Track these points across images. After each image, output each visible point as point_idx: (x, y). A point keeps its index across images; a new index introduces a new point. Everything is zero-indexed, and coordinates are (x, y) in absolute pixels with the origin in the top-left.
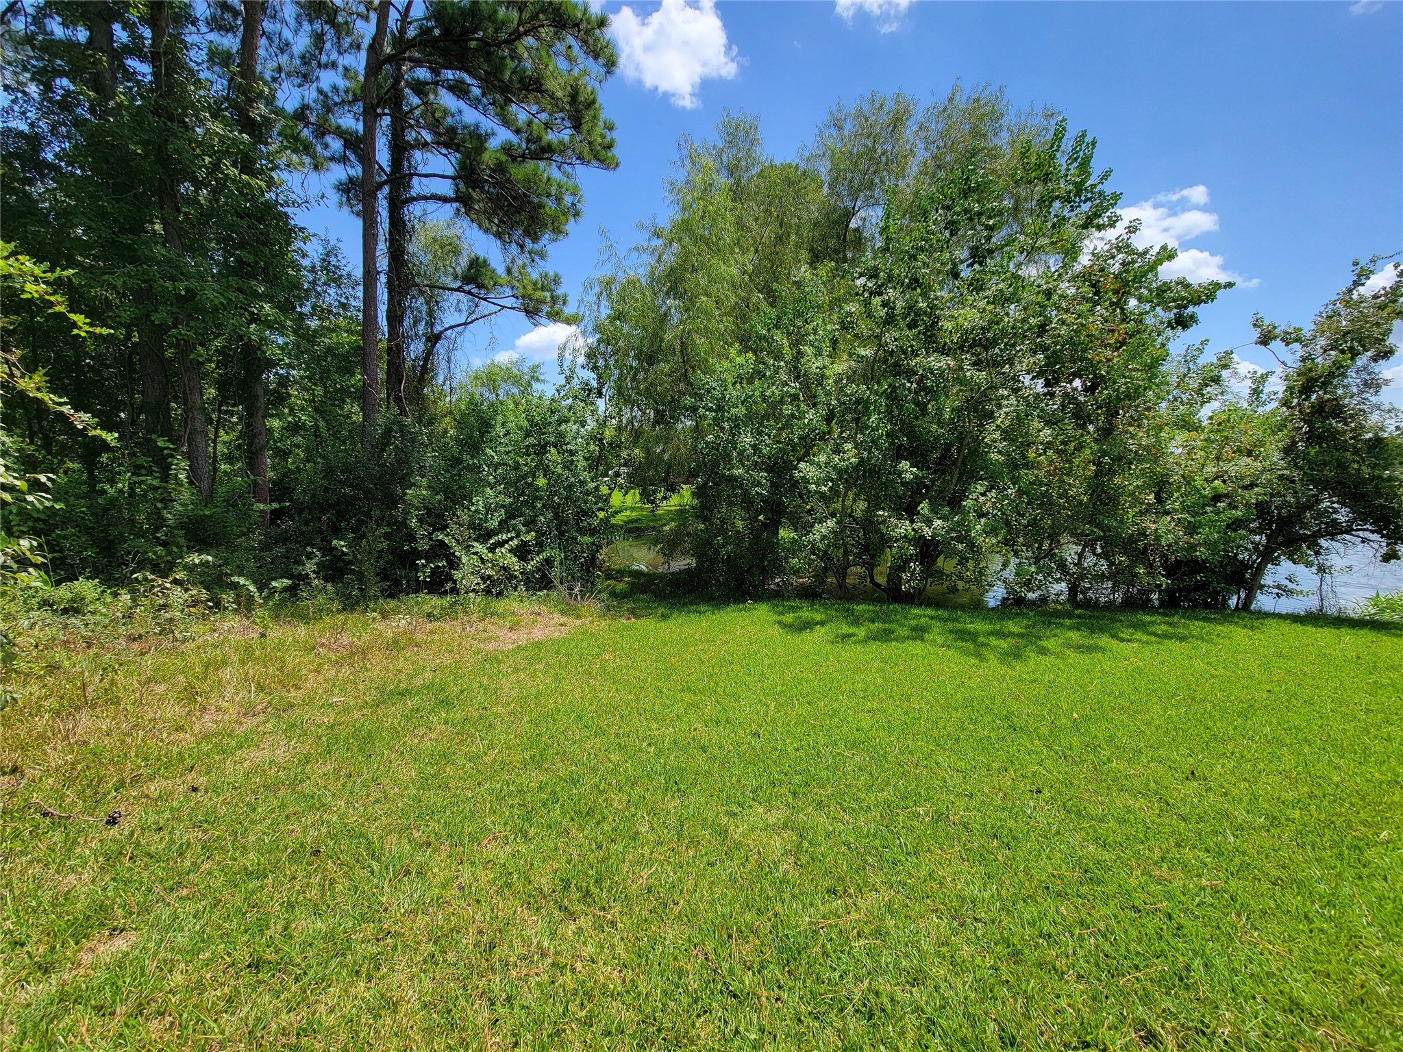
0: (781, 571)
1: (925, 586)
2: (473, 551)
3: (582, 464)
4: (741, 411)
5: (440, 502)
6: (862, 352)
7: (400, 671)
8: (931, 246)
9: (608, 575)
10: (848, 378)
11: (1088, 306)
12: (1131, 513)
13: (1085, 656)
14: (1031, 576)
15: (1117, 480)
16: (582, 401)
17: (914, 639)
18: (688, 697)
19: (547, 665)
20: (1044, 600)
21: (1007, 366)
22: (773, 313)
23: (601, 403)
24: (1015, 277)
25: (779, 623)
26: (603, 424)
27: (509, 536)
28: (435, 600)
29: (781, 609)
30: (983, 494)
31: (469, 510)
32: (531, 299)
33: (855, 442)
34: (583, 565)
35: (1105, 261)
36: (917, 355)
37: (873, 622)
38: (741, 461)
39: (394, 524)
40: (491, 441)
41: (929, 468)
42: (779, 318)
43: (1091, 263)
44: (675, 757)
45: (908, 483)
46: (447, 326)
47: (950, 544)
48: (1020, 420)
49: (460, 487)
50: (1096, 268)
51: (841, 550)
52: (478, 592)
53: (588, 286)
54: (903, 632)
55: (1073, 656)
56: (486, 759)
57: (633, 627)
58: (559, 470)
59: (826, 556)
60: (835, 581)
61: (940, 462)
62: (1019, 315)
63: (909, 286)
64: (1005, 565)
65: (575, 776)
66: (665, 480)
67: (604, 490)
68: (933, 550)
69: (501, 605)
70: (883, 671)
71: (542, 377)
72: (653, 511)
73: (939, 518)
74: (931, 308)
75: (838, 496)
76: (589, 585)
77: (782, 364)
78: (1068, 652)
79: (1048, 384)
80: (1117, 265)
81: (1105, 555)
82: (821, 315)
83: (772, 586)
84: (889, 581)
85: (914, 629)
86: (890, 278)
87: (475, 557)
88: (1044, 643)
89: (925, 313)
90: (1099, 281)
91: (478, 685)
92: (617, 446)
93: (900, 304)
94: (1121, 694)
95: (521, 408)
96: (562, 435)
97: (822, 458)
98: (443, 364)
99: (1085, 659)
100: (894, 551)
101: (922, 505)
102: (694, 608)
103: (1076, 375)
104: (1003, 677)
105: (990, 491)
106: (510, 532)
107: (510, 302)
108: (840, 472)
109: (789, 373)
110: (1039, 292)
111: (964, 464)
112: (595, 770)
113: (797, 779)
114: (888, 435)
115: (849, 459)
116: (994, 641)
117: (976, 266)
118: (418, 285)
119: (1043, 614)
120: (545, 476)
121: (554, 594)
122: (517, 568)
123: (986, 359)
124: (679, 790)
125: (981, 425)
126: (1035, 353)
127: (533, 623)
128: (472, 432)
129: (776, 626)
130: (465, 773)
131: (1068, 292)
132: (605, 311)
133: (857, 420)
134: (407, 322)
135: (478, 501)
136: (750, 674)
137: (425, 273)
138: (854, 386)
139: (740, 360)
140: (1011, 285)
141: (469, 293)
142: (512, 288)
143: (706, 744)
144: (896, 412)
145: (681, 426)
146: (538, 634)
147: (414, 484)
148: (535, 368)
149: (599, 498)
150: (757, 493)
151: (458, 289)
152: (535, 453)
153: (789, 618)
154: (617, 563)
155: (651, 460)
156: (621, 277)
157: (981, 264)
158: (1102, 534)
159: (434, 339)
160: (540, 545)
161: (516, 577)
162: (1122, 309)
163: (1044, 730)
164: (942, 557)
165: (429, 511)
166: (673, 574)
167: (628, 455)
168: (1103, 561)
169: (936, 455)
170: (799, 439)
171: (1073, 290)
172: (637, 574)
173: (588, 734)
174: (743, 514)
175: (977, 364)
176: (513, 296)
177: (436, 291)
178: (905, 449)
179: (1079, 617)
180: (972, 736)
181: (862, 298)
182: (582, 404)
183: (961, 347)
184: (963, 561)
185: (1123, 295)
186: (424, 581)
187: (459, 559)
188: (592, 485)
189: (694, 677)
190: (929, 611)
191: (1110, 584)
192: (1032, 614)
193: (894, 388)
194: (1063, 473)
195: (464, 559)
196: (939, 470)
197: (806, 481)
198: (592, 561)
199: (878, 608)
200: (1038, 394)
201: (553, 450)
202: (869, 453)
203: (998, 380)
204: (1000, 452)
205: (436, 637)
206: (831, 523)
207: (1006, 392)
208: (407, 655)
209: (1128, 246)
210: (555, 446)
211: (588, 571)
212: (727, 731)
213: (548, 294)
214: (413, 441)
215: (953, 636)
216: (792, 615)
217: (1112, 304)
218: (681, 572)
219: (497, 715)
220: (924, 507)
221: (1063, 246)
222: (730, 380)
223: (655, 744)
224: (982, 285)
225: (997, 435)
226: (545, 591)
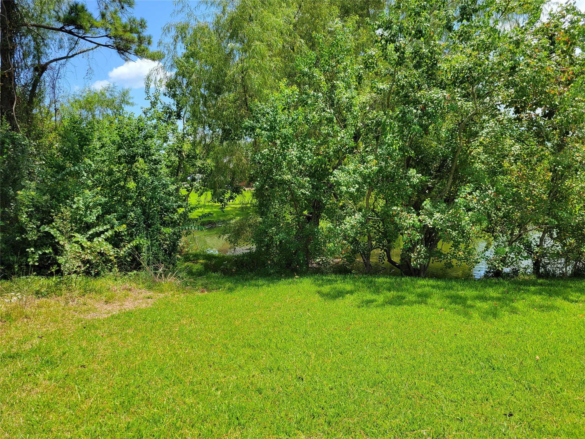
0: (321, 253)
1: (429, 263)
2: (74, 240)
3: (164, 170)
4: (288, 131)
5: (46, 201)
6: (381, 86)
7: (12, 339)
8: (431, 6)
9: (187, 258)
10: (371, 106)
11: (546, 53)
12: (578, 207)
13: (545, 314)
14: (506, 254)
15: (567, 183)
16: (164, 121)
17: (420, 303)
18: (248, 351)
19: (136, 330)
20: (515, 272)
21: (488, 98)
22: (313, 54)
23: (180, 124)
24: (494, 30)
25: (319, 292)
26: (182, 139)
27: (105, 227)
28: (43, 281)
29: (321, 282)
30: (470, 194)
31: (71, 207)
32: (121, 39)
33: (376, 155)
34: (166, 251)
35: (558, 20)
36: (421, 89)
37: (390, 290)
38: (289, 169)
39: (8, 219)
40: (89, 152)
41: (431, 174)
42: (318, 59)
43: (548, 21)
44: (237, 398)
45: (415, 186)
46: (51, 59)
47: (446, 231)
48: (498, 138)
49: (64, 189)
50: (552, 25)
51: (366, 237)
52: (79, 273)
53: (167, 30)
54: (411, 297)
55: (536, 314)
56: (83, 406)
57: (206, 299)
58: (146, 175)
59: (355, 242)
60: (362, 261)
61: (439, 170)
62: (496, 60)
63: (415, 36)
64: (487, 248)
65: (156, 417)
66: (231, 184)
67: (183, 192)
68: (435, 236)
69: (98, 283)
70: (397, 327)
71: (130, 101)
72: (222, 208)
73: (438, 212)
74: (432, 53)
75: (364, 195)
76: (171, 266)
77: (320, 94)
78: (533, 311)
79: (517, 111)
80: (567, 23)
81: (559, 239)
82: (349, 57)
83: (315, 265)
84: (402, 259)
85: (419, 295)
86: (401, 30)
87: (76, 245)
88: (515, 304)
89: (427, 56)
90: (554, 35)
91: (78, 347)
92: (193, 157)
93: (409, 51)
94: (571, 341)
95: (114, 126)
96: (147, 148)
97: (351, 167)
98: (49, 90)
99: (545, 316)
100: (405, 236)
101: (425, 202)
102: (253, 282)
103: (538, 104)
104: (485, 330)
105: (475, 191)
106: (106, 224)
107: (104, 41)
108: (365, 177)
109: (325, 102)
110: (510, 43)
111: (456, 171)
112: (173, 411)
113: (331, 412)
114: (400, 149)
115: (371, 167)
116: (479, 304)
117: (465, 21)
118: (26, 25)
119: (515, 283)
120: (134, 180)
121: (142, 273)
122: (112, 253)
123: (472, 92)
124: (239, 424)
125: (469, 142)
126: (508, 87)
127: (125, 296)
128: (73, 145)
129: (317, 295)
130: (66, 418)
131: (532, 43)
132: (181, 50)
133: (377, 138)
134: (18, 55)
135: (78, 201)
136: (296, 332)
137: (33, 15)
138: (374, 112)
139: (287, 91)
140: (490, 37)
141: (70, 32)
142: (106, 29)
143: (262, 387)
144: (406, 132)
145: (243, 142)
146: (129, 306)
147: (24, 187)
148: (125, 94)
149: (179, 198)
150: (302, 193)
151: (61, 29)
152: (126, 162)
153: (326, 289)
154: (195, 248)
155: (220, 169)
156: (193, 24)
157: (468, 20)
158: (556, 223)
159: (40, 69)
160: (131, 235)
161: (111, 261)
162: (571, 56)
163: (515, 369)
164: (441, 242)
165: (37, 209)
166: (238, 257)
167: (203, 164)
168: (558, 243)
169: (436, 165)
170: (334, 152)
171: (535, 41)
172: (210, 257)
173: (168, 383)
174: (292, 209)
175: (466, 96)
176: (107, 36)
177: (42, 30)
178: (413, 160)
179: (541, 284)
180: (462, 374)
181: (380, 45)
182: (165, 124)
183: (454, 83)
184: (456, 245)
185: (571, 45)
186: (33, 266)
187: (63, 246)
188: (172, 188)
189: (253, 336)
190: (432, 282)
191: (563, 260)
192: (506, 283)
193: (404, 114)
194: (529, 178)
195: (67, 247)
196: (438, 176)
197: (339, 184)
198: (173, 248)
199: (393, 280)
200: (510, 119)
201: (141, 160)
202: (386, 163)
203: (481, 108)
204: (483, 162)
205: (43, 310)
206: (358, 216)
207: (487, 118)
208: (18, 325)
209: (574, 9)
210: (143, 157)
211: (170, 255)
212: (278, 377)
213: (135, 36)
214: (23, 152)
215: (449, 300)
216: (329, 286)
217: (563, 52)
218: (244, 255)
219: (94, 371)
220: (427, 204)
221: (528, 8)
222: (280, 107)
223: (222, 389)
224: (469, 36)
225: (481, 149)
226: (135, 272)
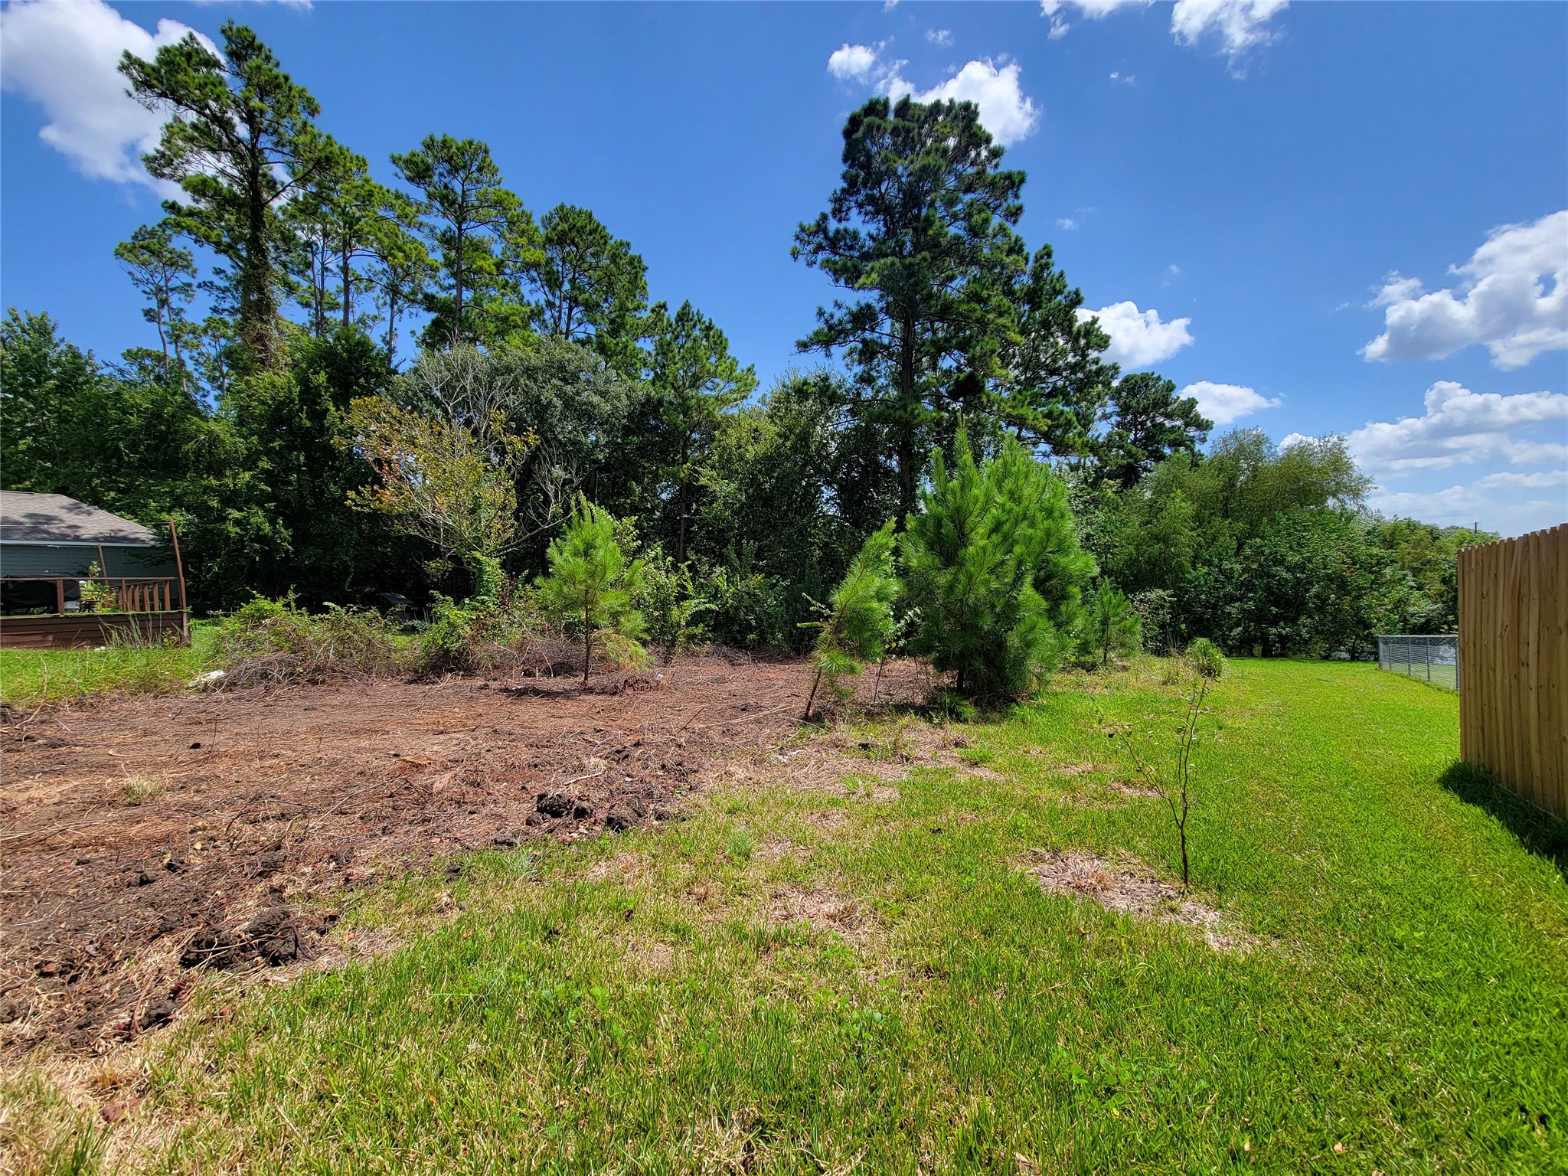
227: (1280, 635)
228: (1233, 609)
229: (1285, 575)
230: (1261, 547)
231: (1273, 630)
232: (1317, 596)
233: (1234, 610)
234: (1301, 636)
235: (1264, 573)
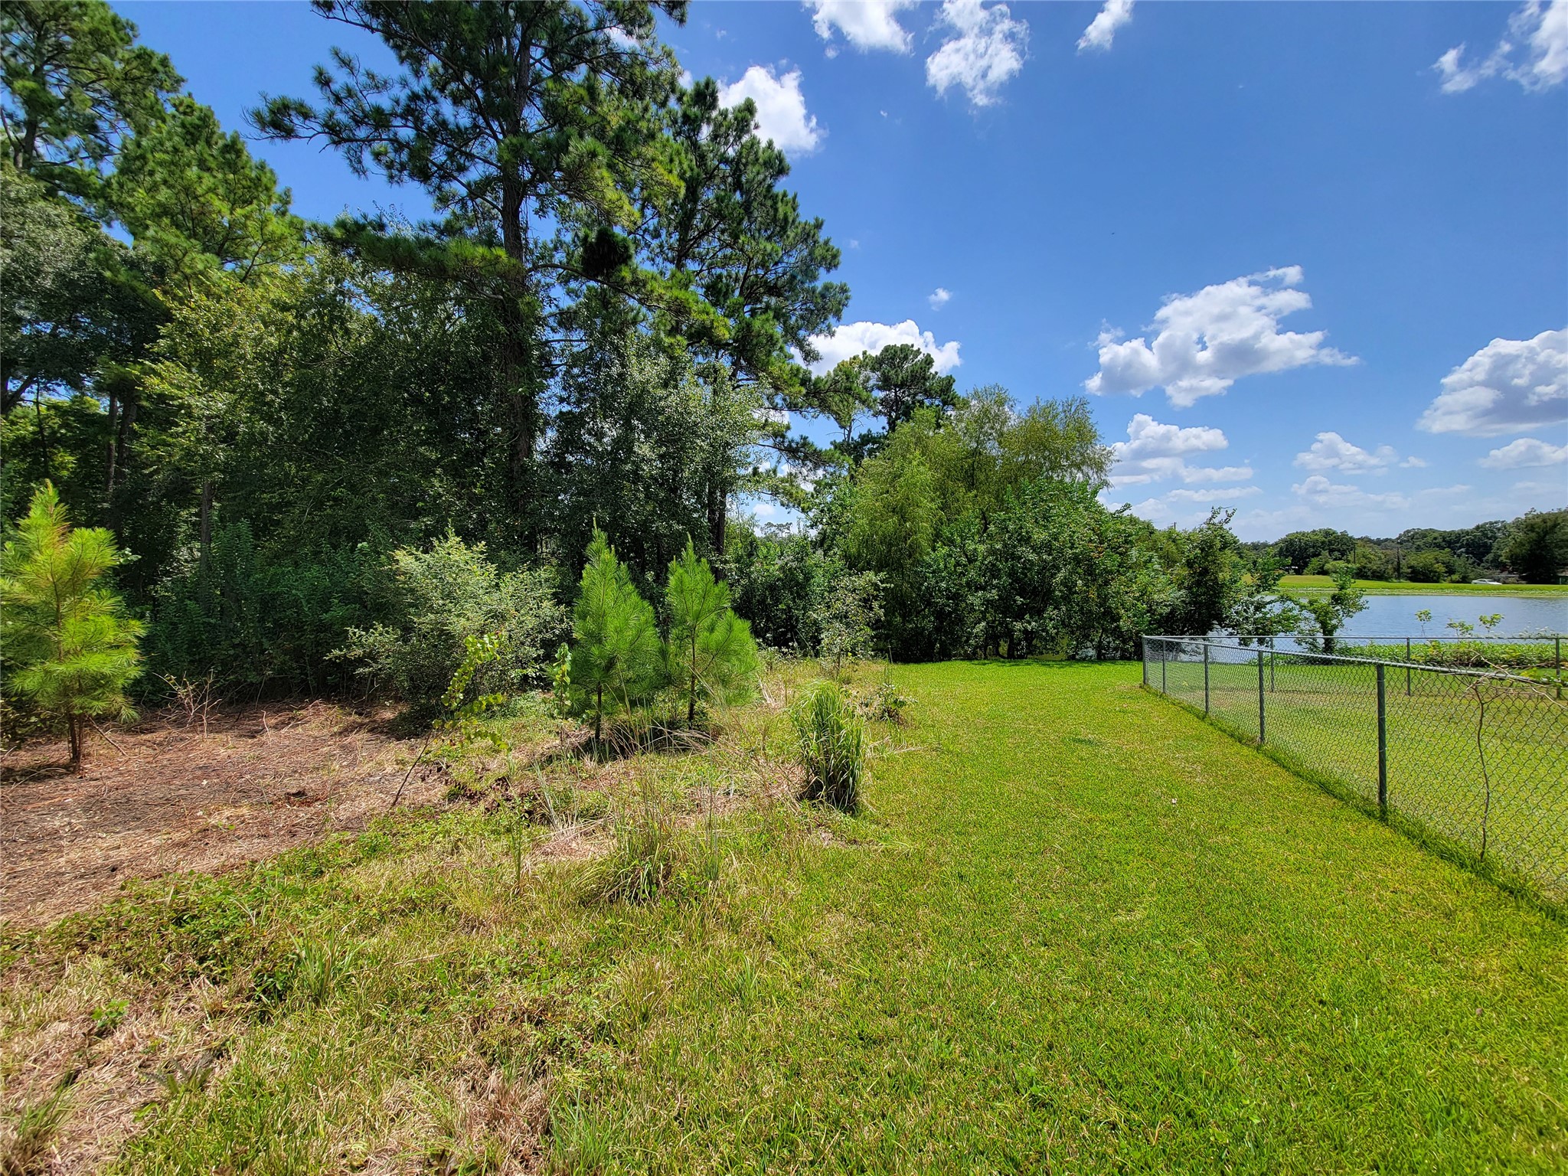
227: (1025, 631)
228: (975, 599)
229: (1033, 557)
230: (1004, 520)
231: (1018, 625)
232: (1064, 583)
233: (977, 602)
234: (1047, 632)
235: (1009, 555)
